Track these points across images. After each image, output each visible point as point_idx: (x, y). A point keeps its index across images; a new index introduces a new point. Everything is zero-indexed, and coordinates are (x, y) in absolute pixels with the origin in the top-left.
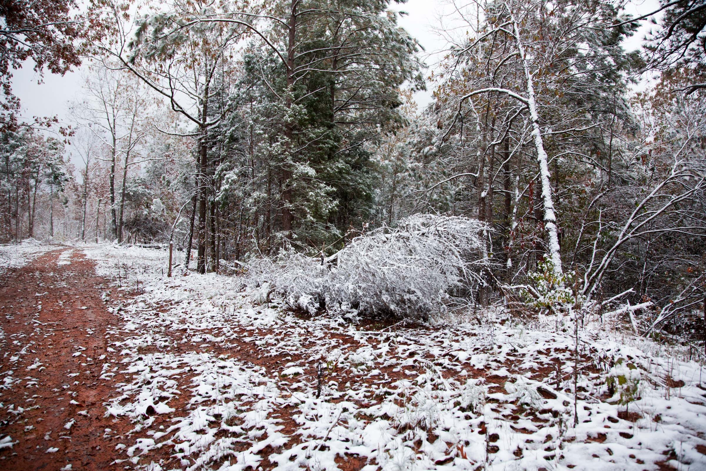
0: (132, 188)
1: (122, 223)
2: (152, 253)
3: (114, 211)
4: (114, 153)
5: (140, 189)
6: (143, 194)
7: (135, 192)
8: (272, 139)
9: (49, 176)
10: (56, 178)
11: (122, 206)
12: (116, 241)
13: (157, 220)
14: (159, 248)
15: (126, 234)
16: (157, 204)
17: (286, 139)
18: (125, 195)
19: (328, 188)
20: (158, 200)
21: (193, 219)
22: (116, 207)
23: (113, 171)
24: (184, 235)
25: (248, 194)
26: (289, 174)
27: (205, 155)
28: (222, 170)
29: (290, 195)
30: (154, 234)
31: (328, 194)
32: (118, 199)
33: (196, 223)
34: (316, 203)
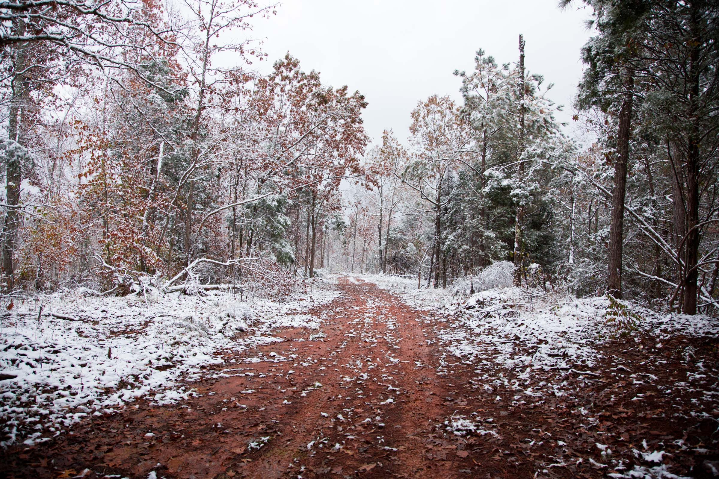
0: (393, 235)
1: (386, 259)
2: (407, 281)
3: (381, 251)
4: (381, 210)
5: (399, 236)
6: (401, 239)
7: (395, 238)
8: (473, 217)
9: (334, 224)
10: (339, 225)
11: (386, 248)
12: (382, 272)
13: (410, 258)
14: (411, 278)
15: (388, 267)
16: (411, 246)
17: (480, 217)
18: (389, 240)
19: (503, 244)
20: (412, 244)
21: (432, 259)
22: (382, 248)
23: (381, 223)
24: (428, 268)
25: (460, 247)
26: (481, 236)
27: (439, 222)
28: (447, 234)
29: (483, 247)
30: (408, 268)
31: (502, 247)
32: (384, 242)
33: (434, 261)
34: (496, 252)
